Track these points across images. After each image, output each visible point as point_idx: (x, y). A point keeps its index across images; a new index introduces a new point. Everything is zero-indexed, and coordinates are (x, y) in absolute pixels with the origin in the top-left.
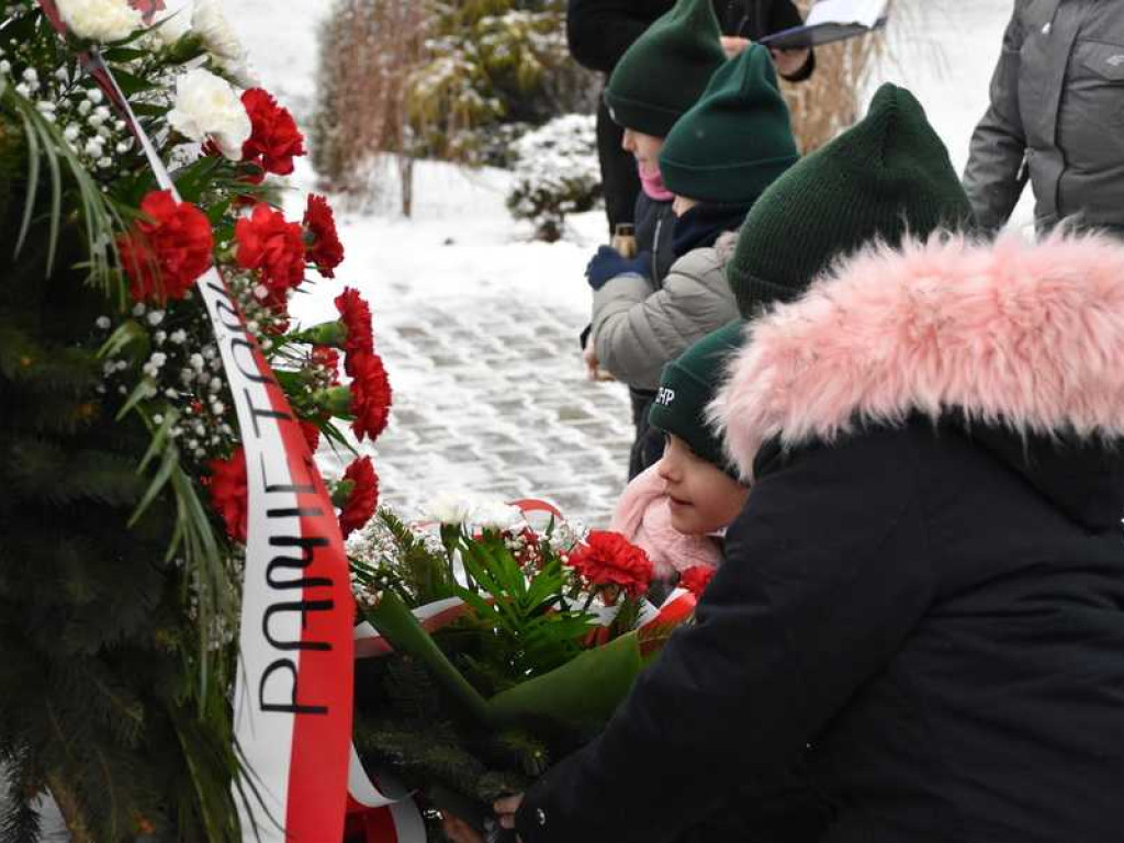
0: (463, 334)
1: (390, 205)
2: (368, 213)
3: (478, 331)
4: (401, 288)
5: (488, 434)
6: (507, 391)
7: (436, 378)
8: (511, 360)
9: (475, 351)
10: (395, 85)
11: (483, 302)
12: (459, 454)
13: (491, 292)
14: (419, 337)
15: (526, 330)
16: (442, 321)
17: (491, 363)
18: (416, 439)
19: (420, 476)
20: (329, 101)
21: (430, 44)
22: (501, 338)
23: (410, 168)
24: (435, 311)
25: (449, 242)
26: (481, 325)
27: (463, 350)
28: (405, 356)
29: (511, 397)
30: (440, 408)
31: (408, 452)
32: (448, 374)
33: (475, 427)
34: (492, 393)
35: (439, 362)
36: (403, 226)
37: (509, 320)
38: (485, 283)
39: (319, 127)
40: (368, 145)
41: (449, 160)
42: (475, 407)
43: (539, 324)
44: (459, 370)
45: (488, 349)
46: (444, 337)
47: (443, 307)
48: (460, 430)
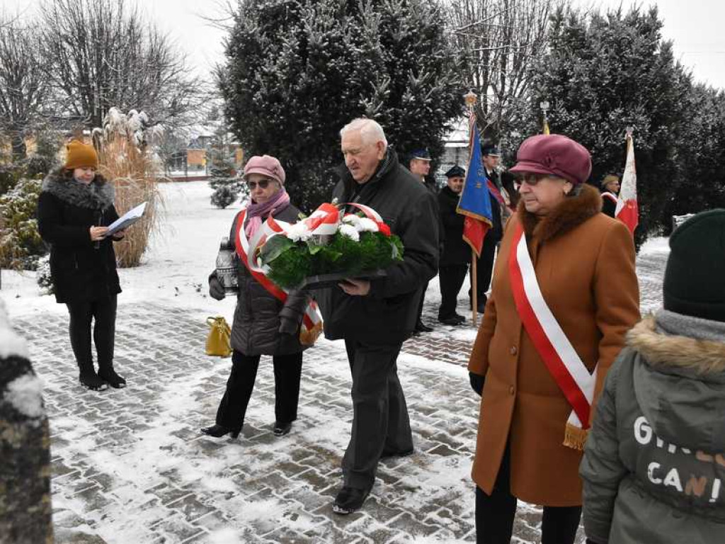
0: (32, 328)
3: (38, 327)
5: (52, 362)
6: (55, 347)
8: (53, 335)
9: (39, 333)
11: (37, 316)
13: (39, 313)
15: (55, 325)
16: (25, 324)
17: (46, 337)
22: (47, 328)
24: (21, 321)
25: (18, 297)
26: (40, 324)
27: (35, 334)
29: (57, 348)
32: (31, 343)
33: (46, 360)
34: (50, 348)
37: (49, 322)
38: (36, 310)
42: (45, 353)
43: (59, 322)
44: (35, 341)
45: (44, 333)
46: (26, 330)
47: (23, 319)
48: (42, 362)
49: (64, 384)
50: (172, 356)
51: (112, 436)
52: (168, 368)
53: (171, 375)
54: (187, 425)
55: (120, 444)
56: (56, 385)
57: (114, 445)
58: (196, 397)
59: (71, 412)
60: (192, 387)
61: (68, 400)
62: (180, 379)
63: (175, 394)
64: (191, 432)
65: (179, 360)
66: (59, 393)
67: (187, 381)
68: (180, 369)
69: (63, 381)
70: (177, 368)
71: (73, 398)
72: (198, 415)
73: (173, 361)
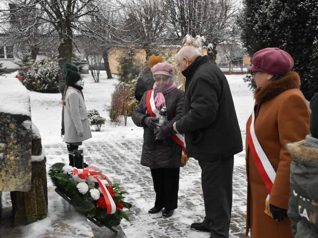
1: (123, 124)
2: (119, 125)
3: (136, 144)
4: (123, 137)
7: (128, 151)
9: (135, 147)
10: (124, 104)
11: (137, 139)
12: (130, 163)
13: (138, 138)
14: (126, 145)
16: (130, 142)
17: (137, 149)
18: (123, 161)
19: (124, 166)
20: (113, 107)
21: (130, 97)
22: (139, 145)
23: (126, 117)
24: (129, 141)
25: (132, 130)
26: (136, 143)
27: (133, 147)
28: (123, 148)
30: (128, 156)
31: (122, 163)
32: (130, 151)
33: (133, 159)
34: (137, 154)
35: (128, 149)
36: (125, 127)
38: (137, 136)
39: (111, 111)
40: (119, 114)
42: (134, 156)
45: (137, 147)
46: (130, 145)
47: (130, 140)
48: (131, 159)
49: (136, 170)
50: (192, 164)
51: (149, 194)
52: (188, 169)
53: (188, 172)
54: (185, 195)
55: (151, 197)
56: (133, 170)
57: (148, 198)
58: (195, 183)
59: (135, 182)
60: (196, 178)
61: (136, 177)
62: (192, 174)
63: (186, 180)
64: (185, 197)
65: (195, 166)
66: (134, 173)
67: (195, 176)
68: (194, 170)
69: (137, 168)
70: (192, 169)
71: (138, 176)
72: (192, 191)
73: (192, 166)
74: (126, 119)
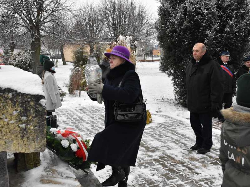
0: (87, 110)
1: (78, 96)
2: (75, 97)
3: (89, 110)
4: (80, 105)
5: (91, 121)
6: (92, 116)
7: (84, 115)
8: (93, 113)
10: (78, 82)
11: (89, 106)
12: (87, 123)
13: (90, 105)
14: (82, 110)
15: (94, 109)
16: (85, 108)
17: (91, 113)
18: (82, 121)
19: (83, 125)
20: (71, 84)
21: (82, 78)
22: (92, 110)
23: (80, 91)
24: (84, 107)
25: (85, 100)
26: (89, 109)
27: (87, 112)
28: (81, 112)
29: (93, 117)
30: (85, 118)
31: (82, 123)
32: (86, 114)
34: (91, 116)
35: (85, 113)
36: (79, 98)
37: (92, 108)
38: (89, 104)
39: (70, 87)
40: (76, 89)
41: (84, 90)
43: (96, 109)
44: (87, 114)
45: (90, 111)
46: (85, 110)
47: (85, 107)
48: (87, 120)
74: (80, 93)
